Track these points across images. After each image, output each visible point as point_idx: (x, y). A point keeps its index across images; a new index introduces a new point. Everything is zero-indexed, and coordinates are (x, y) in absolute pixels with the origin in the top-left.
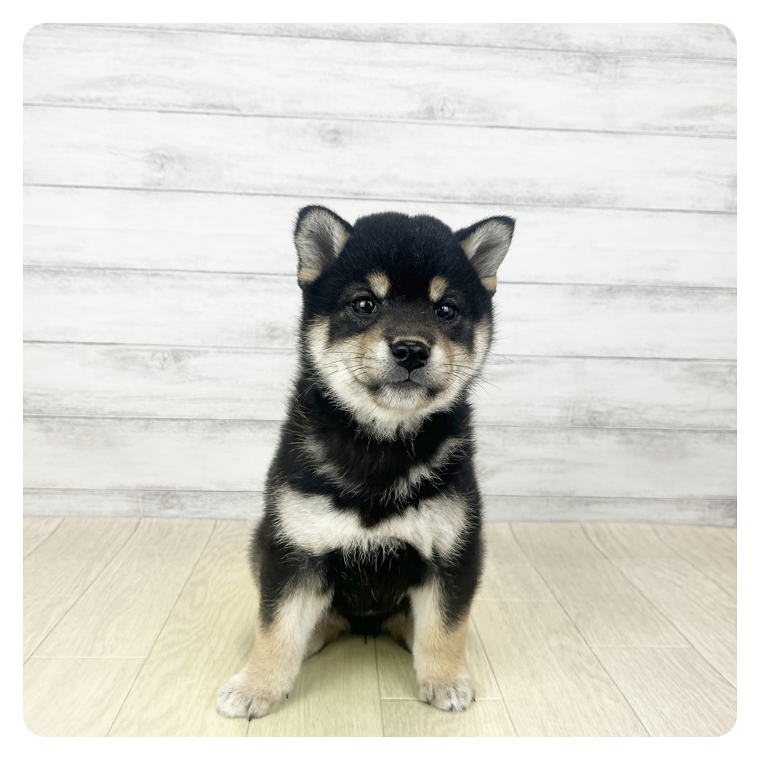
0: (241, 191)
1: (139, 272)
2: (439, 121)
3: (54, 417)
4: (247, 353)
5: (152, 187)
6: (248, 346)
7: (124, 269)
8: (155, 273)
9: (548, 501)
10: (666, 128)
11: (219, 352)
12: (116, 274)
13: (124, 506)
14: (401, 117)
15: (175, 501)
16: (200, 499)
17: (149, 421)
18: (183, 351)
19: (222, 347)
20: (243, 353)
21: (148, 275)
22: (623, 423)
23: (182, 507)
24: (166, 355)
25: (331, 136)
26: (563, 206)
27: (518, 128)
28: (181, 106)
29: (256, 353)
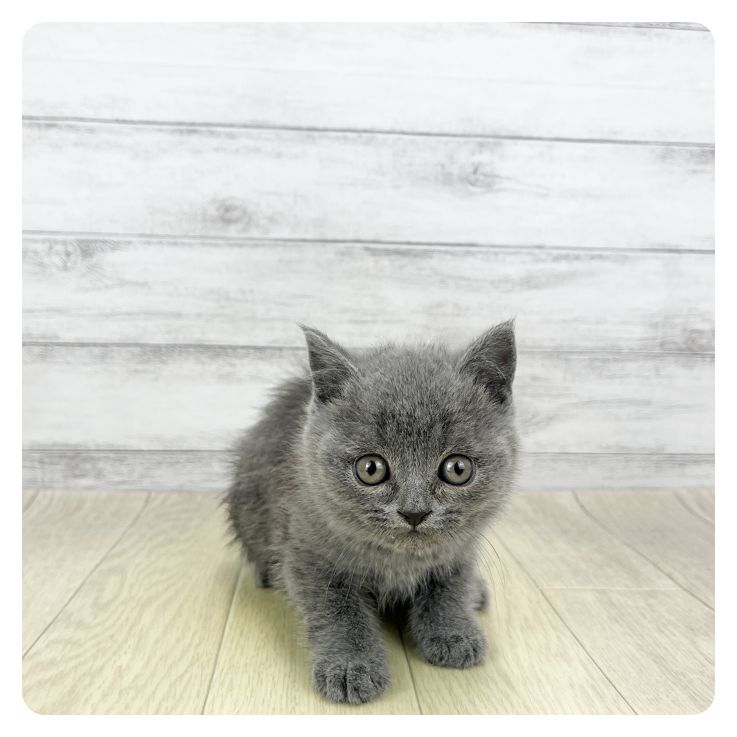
4: (190, 245)
6: (191, 234)
8: (51, 123)
9: (627, 461)
11: (149, 243)
15: (88, 466)
16: (125, 462)
17: (47, 347)
18: (95, 241)
19: (152, 236)
20: (183, 244)
21: (39, 126)
23: (99, 475)
24: (70, 248)
29: (203, 244)
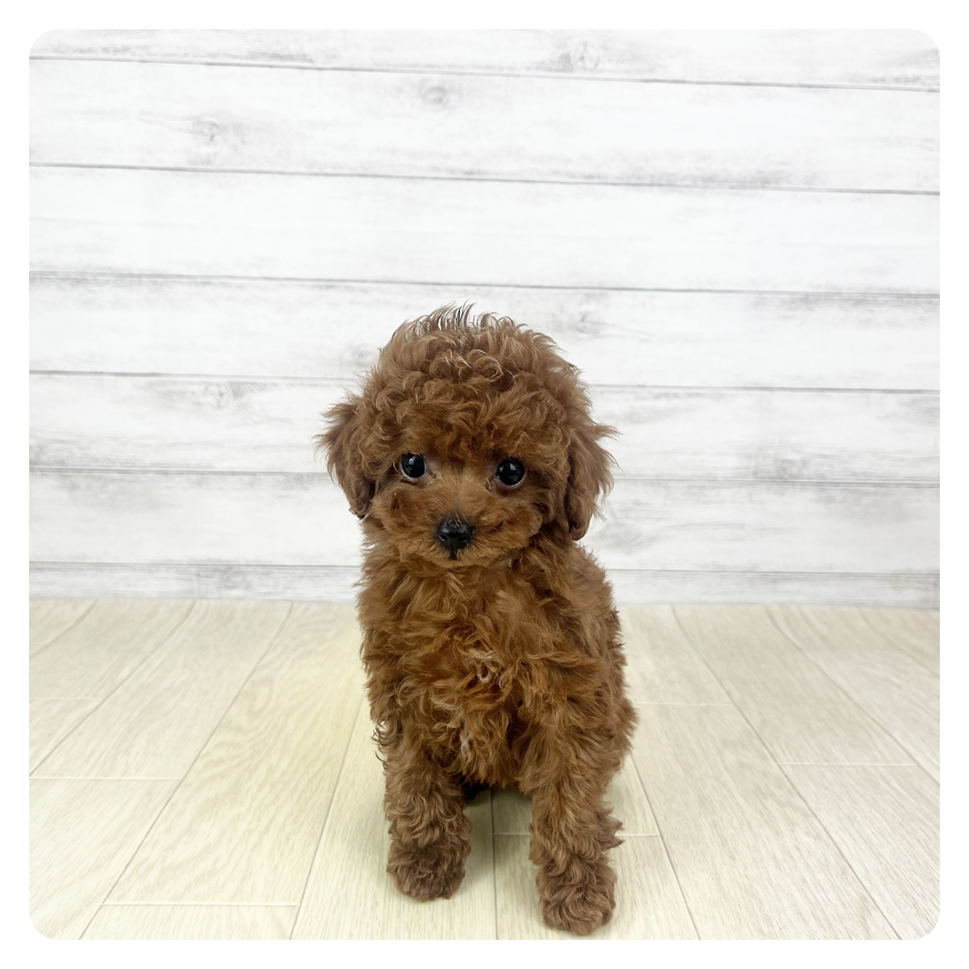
0: (317, 171)
1: (186, 280)
2: (578, 74)
3: (80, 471)
5: (199, 167)
6: (328, 377)
7: (166, 276)
8: (207, 281)
9: (722, 577)
10: (883, 80)
11: (292, 385)
12: (155, 283)
13: (174, 585)
14: (528, 69)
15: (239, 579)
16: (271, 576)
17: (203, 475)
18: (245, 383)
19: (295, 378)
20: (323, 385)
21: (197, 283)
22: (822, 476)
23: (248, 586)
24: (223, 390)
25: (434, 95)
26: (743, 187)
27: (683, 82)
28: (235, 57)
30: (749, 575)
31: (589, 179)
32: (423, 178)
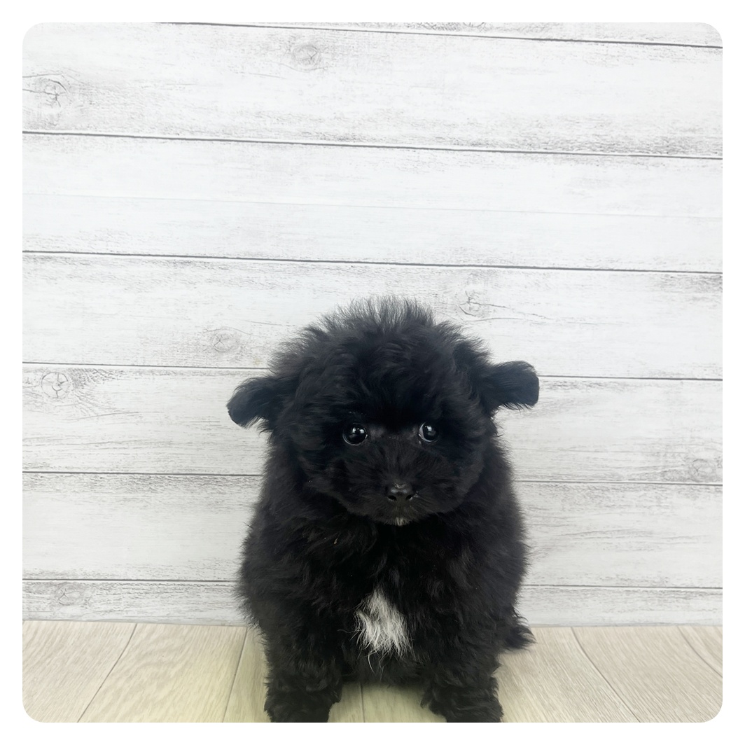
4: (182, 374)
6: (182, 364)
9: (628, 593)
11: (140, 372)
14: (409, 26)
15: (75, 595)
16: (113, 592)
18: (87, 371)
20: (175, 373)
21: (35, 259)
23: (86, 603)
24: (62, 378)
25: (305, 54)
27: (581, 41)
29: (195, 374)
30: (658, 590)
31: (476, 147)
32: (292, 144)
